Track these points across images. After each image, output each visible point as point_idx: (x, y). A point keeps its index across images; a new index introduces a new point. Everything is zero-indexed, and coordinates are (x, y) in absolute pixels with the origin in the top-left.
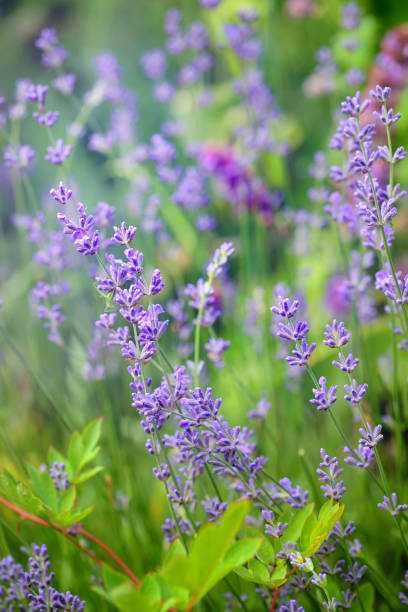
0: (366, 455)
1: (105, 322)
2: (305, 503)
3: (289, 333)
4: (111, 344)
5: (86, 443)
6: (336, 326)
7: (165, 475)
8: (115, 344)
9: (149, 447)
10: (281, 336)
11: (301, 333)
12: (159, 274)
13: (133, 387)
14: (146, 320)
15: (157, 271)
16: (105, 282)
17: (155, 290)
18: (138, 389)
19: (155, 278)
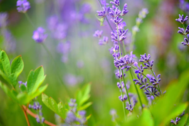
1: (98, 34)
3: (183, 31)
10: (180, 32)
12: (126, 5)
13: (114, 55)
14: (120, 27)
15: (126, 4)
16: (101, 12)
17: (125, 13)
18: (116, 57)
19: (125, 7)
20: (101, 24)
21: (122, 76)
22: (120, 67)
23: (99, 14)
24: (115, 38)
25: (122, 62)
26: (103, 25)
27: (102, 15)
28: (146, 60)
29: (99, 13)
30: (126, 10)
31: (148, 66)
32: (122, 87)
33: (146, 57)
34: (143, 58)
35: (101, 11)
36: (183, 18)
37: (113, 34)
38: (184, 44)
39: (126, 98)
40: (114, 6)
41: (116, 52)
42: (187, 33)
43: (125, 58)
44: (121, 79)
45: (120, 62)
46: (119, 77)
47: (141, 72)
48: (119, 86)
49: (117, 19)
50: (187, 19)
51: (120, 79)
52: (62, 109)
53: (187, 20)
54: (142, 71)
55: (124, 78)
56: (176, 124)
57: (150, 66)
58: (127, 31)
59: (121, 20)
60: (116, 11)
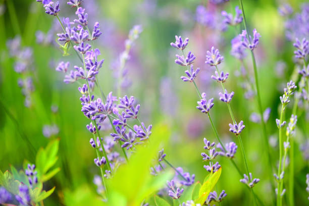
0: (232, 148)
1: (62, 67)
2: (193, 182)
3: (182, 61)
4: (66, 82)
5: (48, 155)
6: (214, 51)
7: (102, 162)
8: (68, 82)
9: (92, 142)
10: (177, 62)
11: (191, 60)
12: (98, 25)
13: (82, 99)
14: (90, 57)
15: (97, 23)
16: (63, 36)
17: (96, 36)
18: (85, 101)
19: (96, 28)
20: (65, 52)
21: (95, 129)
22: (91, 116)
23: (59, 39)
24: (81, 74)
25: (92, 109)
26: (68, 54)
27: (64, 40)
28: (127, 105)
29: (60, 37)
30: (98, 31)
31: (131, 114)
32: (98, 145)
33: (127, 100)
34: (122, 102)
35: (63, 34)
36: (181, 42)
37: (77, 69)
38: (184, 79)
39: (104, 161)
40: (80, 26)
41: (85, 94)
42: (188, 63)
43: (96, 104)
44: (95, 133)
45: (89, 109)
46: (91, 130)
47: (123, 122)
48: (93, 144)
49: (83, 46)
50: (187, 42)
51: (93, 134)
52: (9, 180)
53: (187, 44)
54: (125, 121)
55: (98, 132)
56: (177, 198)
57: (134, 114)
58: (102, 62)
59: (87, 48)
60: (80, 34)
